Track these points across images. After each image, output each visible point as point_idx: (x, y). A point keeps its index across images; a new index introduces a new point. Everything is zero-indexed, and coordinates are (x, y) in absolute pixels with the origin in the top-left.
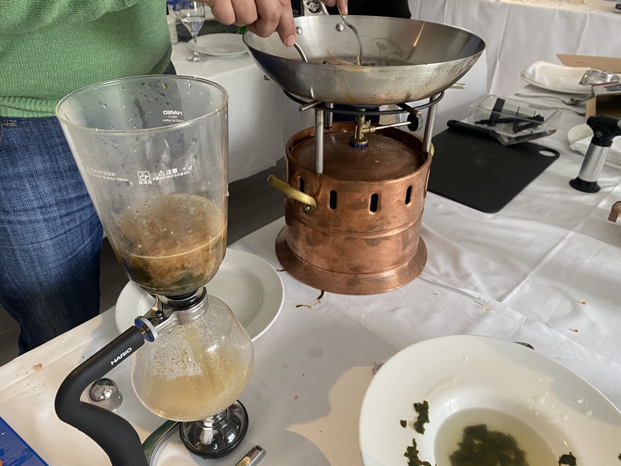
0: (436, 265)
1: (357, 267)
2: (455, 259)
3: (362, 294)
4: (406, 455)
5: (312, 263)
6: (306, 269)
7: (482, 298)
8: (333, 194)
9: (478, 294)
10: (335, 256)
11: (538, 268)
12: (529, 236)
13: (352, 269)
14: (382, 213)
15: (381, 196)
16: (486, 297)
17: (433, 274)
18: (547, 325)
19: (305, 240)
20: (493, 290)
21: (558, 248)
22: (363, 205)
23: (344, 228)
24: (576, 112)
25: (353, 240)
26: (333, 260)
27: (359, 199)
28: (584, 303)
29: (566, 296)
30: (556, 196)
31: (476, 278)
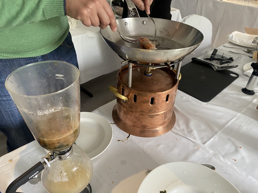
0: (179, 126)
1: (145, 126)
2: (187, 123)
3: (146, 137)
5: (126, 122)
6: (123, 124)
7: (196, 142)
8: (135, 96)
9: (195, 140)
10: (135, 120)
11: (223, 129)
12: (220, 114)
13: (142, 126)
14: (155, 105)
15: (155, 99)
16: (198, 141)
17: (177, 130)
18: (223, 156)
19: (123, 112)
20: (202, 139)
21: (232, 121)
22: (148, 102)
23: (139, 110)
24: (249, 56)
25: (143, 115)
26: (135, 122)
27: (146, 99)
28: (240, 147)
29: (233, 143)
30: (235, 96)
31: (195, 133)
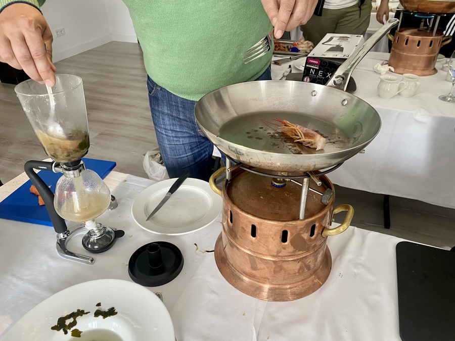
4: (78, 310)
